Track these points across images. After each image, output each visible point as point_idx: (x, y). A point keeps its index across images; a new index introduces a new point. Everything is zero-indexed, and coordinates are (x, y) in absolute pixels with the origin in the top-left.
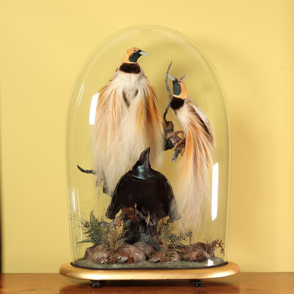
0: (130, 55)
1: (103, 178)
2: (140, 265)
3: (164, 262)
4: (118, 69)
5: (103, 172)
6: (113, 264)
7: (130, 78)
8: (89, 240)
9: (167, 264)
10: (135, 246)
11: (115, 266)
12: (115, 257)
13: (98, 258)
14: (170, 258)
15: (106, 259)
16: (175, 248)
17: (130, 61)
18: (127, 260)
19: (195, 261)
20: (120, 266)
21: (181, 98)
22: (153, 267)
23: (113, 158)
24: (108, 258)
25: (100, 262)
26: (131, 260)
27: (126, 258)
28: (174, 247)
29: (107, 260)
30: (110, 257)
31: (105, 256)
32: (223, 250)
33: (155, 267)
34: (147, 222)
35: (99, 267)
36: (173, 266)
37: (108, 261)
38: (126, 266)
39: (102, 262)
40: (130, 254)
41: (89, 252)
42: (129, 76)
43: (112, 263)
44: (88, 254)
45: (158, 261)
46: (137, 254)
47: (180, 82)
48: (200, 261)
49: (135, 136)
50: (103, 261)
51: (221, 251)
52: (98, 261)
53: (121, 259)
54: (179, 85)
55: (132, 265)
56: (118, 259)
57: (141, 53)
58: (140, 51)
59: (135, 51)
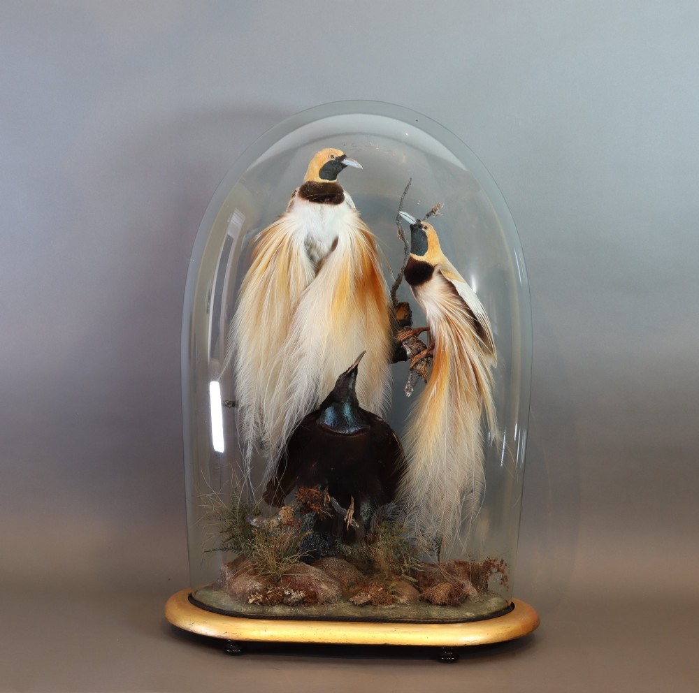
0: (322, 165)
1: (259, 421)
2: (330, 609)
3: (381, 604)
4: (297, 193)
5: (260, 408)
6: (274, 605)
7: (321, 213)
8: (229, 547)
9: (386, 610)
10: (322, 568)
11: (278, 610)
12: (278, 590)
13: (244, 591)
14: (393, 596)
15: (260, 593)
16: (406, 573)
17: (322, 177)
18: (303, 599)
19: (444, 605)
20: (287, 611)
21: (427, 262)
22: (357, 615)
23: (282, 380)
24: (264, 592)
25: (248, 600)
26: (311, 598)
27: (302, 594)
28: (403, 571)
29: (261, 596)
30: (267, 590)
31: (258, 588)
32: (504, 579)
33: (361, 616)
34: (347, 520)
35: (243, 610)
36: (397, 616)
37: (263, 599)
38: (300, 611)
39: (251, 601)
40: (311, 584)
41: (227, 574)
42: (320, 209)
43: (272, 604)
44: (225, 576)
45: (369, 603)
46: (324, 587)
47: (426, 228)
48: (455, 606)
49: (328, 337)
50: (254, 599)
51: (501, 581)
52: (243, 597)
53: (290, 595)
54: (425, 235)
55: (313, 610)
56: (284, 595)
57: (345, 162)
58: (343, 157)
59: (332, 157)
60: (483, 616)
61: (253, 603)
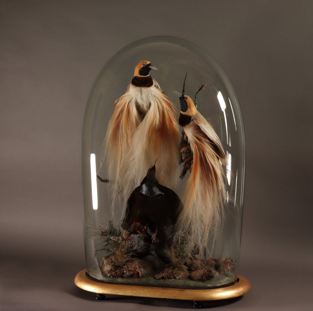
0: (140, 68)
2: (144, 280)
3: (168, 278)
7: (141, 92)
9: (170, 282)
11: (120, 280)
14: (174, 275)
15: (113, 271)
17: (140, 74)
18: (132, 275)
21: (188, 115)
24: (116, 271)
26: (136, 275)
28: (182, 263)
34: (153, 238)
37: (114, 274)
38: (130, 281)
40: (136, 268)
43: (118, 277)
45: (163, 278)
46: (142, 270)
47: (186, 98)
50: (110, 274)
53: (126, 273)
54: (186, 102)
55: (136, 281)
56: (124, 273)
57: (151, 67)
58: (150, 65)
59: (144, 65)
60: (217, 286)
61: (110, 276)
